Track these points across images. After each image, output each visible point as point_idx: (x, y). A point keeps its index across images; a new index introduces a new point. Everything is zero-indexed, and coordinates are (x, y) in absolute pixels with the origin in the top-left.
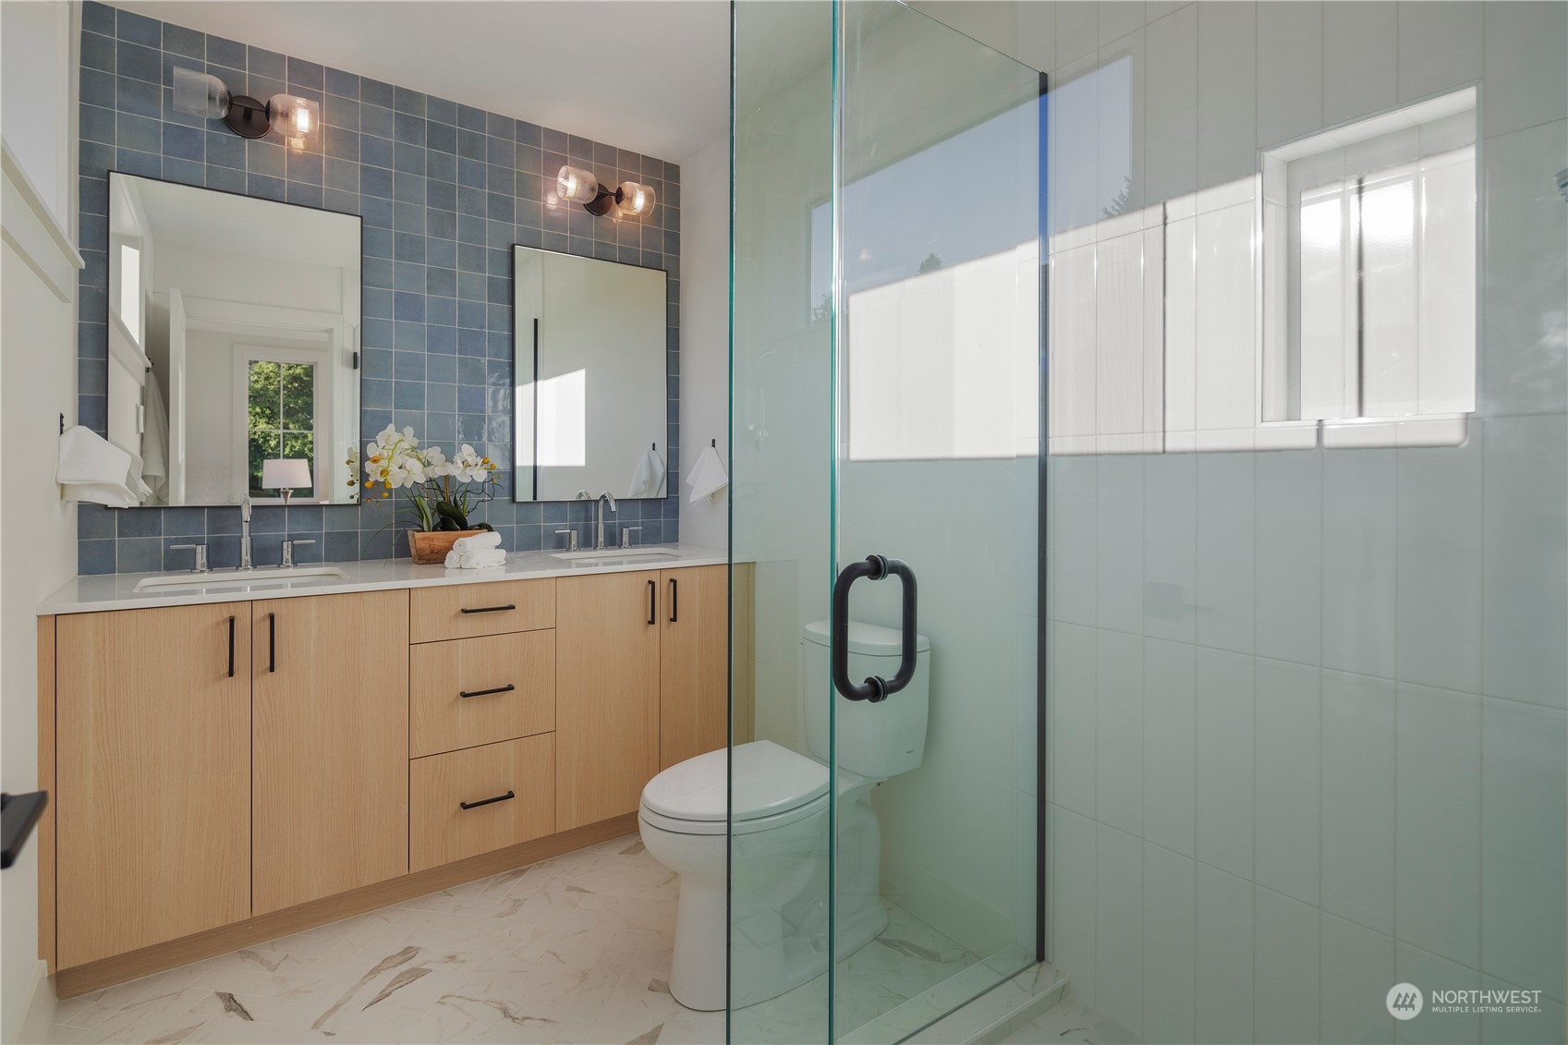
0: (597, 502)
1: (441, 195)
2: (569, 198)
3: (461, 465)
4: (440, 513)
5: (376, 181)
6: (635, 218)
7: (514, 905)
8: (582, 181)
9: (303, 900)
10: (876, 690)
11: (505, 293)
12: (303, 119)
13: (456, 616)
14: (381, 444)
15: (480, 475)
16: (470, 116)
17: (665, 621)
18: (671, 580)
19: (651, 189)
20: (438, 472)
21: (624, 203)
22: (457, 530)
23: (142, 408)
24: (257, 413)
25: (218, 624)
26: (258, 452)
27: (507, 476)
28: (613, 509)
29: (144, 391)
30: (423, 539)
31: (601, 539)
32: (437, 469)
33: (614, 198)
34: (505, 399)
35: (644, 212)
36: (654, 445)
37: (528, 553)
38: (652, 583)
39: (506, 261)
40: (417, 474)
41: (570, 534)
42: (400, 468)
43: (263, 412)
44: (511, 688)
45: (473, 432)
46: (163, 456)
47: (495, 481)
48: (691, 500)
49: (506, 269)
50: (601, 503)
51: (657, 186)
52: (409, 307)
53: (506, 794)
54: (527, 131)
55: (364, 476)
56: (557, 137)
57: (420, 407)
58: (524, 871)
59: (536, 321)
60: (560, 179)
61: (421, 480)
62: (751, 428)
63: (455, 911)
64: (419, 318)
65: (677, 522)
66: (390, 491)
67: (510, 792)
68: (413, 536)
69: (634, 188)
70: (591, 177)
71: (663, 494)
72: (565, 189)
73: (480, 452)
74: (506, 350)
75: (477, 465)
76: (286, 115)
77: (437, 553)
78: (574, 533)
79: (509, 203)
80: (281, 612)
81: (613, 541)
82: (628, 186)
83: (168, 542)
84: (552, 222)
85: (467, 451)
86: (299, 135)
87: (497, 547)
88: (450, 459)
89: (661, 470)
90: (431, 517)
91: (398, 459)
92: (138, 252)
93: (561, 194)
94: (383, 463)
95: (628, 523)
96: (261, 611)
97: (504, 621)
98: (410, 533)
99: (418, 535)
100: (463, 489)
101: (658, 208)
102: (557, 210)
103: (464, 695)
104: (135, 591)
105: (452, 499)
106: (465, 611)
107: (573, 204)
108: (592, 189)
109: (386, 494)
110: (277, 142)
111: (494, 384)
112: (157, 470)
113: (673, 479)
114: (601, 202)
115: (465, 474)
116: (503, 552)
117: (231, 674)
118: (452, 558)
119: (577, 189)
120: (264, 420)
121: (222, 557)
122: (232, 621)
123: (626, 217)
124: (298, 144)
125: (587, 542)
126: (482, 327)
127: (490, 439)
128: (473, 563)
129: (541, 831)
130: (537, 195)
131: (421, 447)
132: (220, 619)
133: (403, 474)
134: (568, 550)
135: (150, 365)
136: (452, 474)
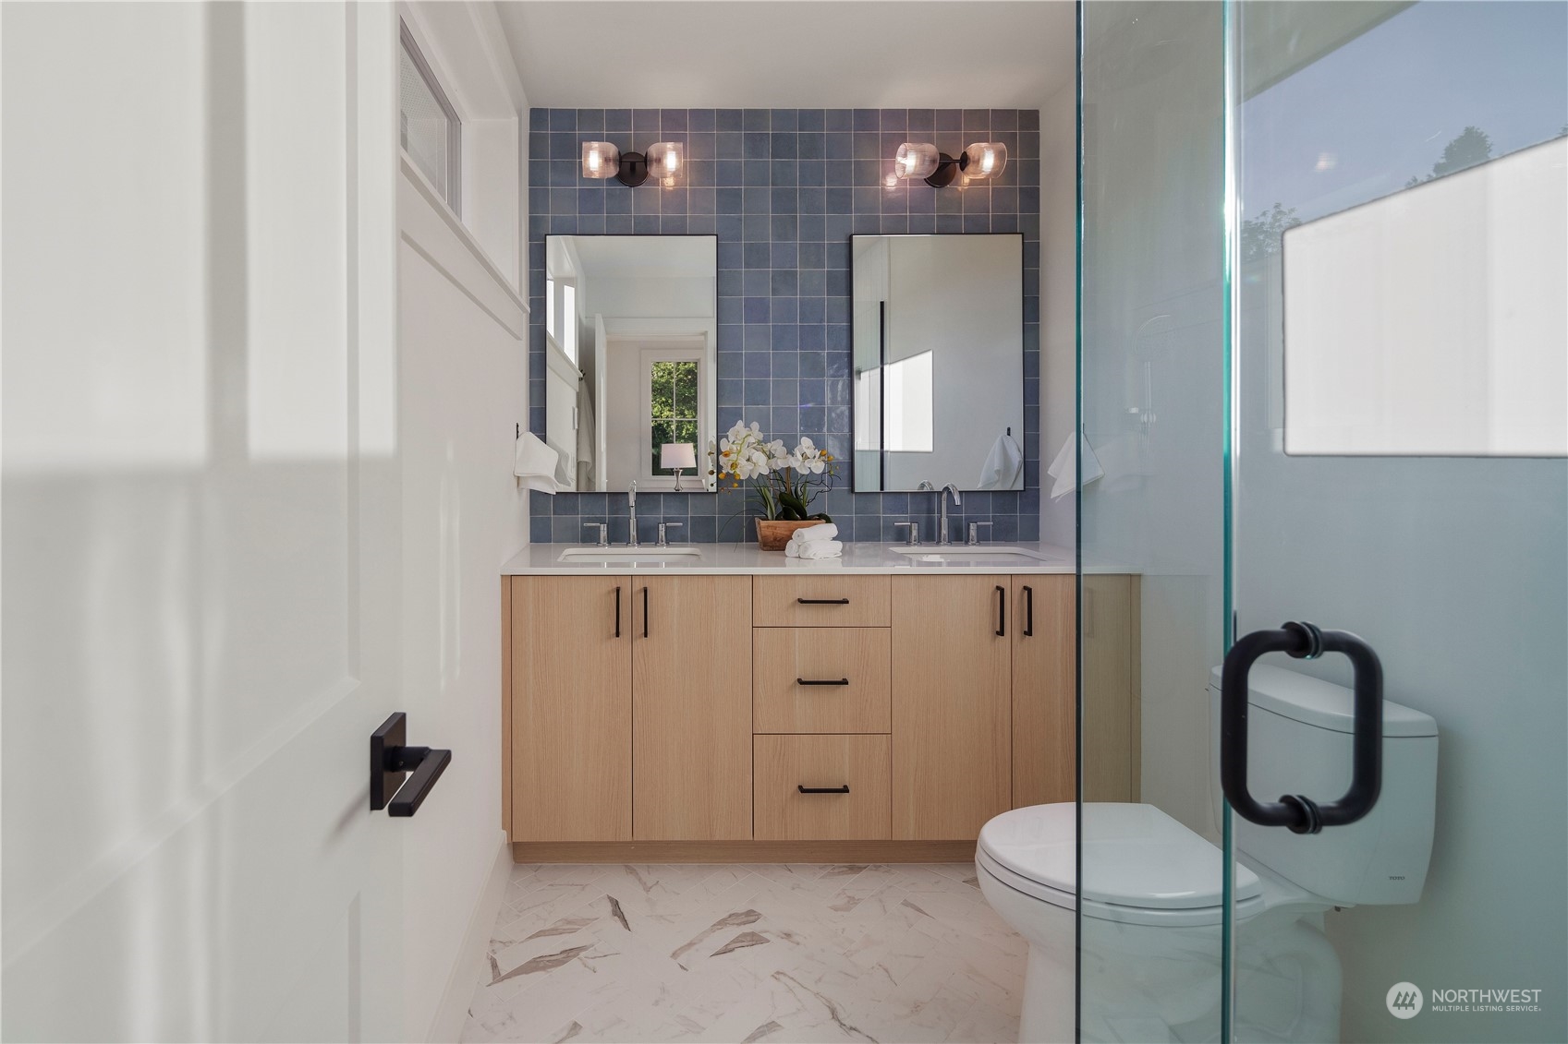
0: (940, 493)
1: (784, 201)
2: (908, 175)
3: (800, 458)
4: (782, 503)
5: (729, 200)
6: (984, 182)
7: (849, 902)
8: (922, 153)
9: (669, 837)
10: (1299, 816)
11: (843, 284)
12: (671, 161)
13: (793, 605)
14: (731, 439)
15: (818, 467)
16: (810, 118)
17: (1017, 634)
18: (1025, 588)
19: (1002, 145)
20: (780, 464)
21: (970, 168)
22: (797, 519)
23: (576, 410)
24: (663, 402)
25: (609, 592)
26: (660, 435)
27: (846, 466)
28: (958, 502)
29: (579, 396)
30: (767, 527)
31: (944, 531)
32: (779, 461)
33: (958, 164)
34: (843, 390)
35: (994, 173)
36: (1009, 429)
37: (867, 544)
38: (1001, 590)
39: (844, 252)
40: (761, 466)
41: (910, 527)
42: (748, 460)
43: (667, 401)
44: (845, 682)
45: (813, 424)
46: (590, 446)
47: (832, 473)
48: (1053, 496)
49: (844, 261)
50: (945, 495)
51: (1010, 140)
52: (757, 311)
53: (841, 787)
54: (865, 118)
55: (719, 468)
56: (895, 115)
57: (766, 402)
58: (860, 869)
59: (882, 303)
60: (899, 159)
61: (766, 472)
62: (1134, 410)
63: (793, 889)
64: (765, 320)
65: (1037, 519)
66: (740, 482)
67: (845, 786)
68: (759, 523)
69: (982, 149)
70: (931, 149)
71: (1019, 486)
72: (904, 167)
73: (818, 444)
74: (845, 342)
75: (815, 457)
76: (659, 161)
77: (779, 541)
78: (915, 526)
79: (847, 194)
80: (654, 587)
81: (959, 536)
82: (974, 149)
83: (584, 520)
84: (892, 204)
85: (806, 444)
86: (669, 174)
87: (834, 539)
88: (790, 452)
89: (1016, 458)
90: (774, 507)
91: (746, 452)
92: (573, 289)
93: (899, 173)
94: (733, 457)
95: (977, 517)
96: (638, 585)
97: (836, 614)
98: (757, 520)
99: (763, 523)
100: (804, 479)
101: (1012, 165)
102: (896, 191)
103: (801, 682)
104: (560, 559)
105: (793, 488)
106: (801, 601)
107: (913, 182)
108: (933, 161)
109: (736, 485)
110: (654, 185)
111: (833, 376)
112: (586, 458)
113: (1032, 468)
114: (943, 171)
115: (804, 466)
116: (839, 545)
117: (618, 635)
118: (791, 547)
119: (916, 167)
120: (668, 408)
121: (617, 536)
122: (618, 590)
123: (973, 182)
124: (670, 182)
125: (930, 536)
126: (822, 320)
127: (829, 430)
128: (810, 553)
129: (877, 834)
130: (876, 179)
131: (766, 440)
132: (610, 589)
133: (749, 466)
134: (909, 543)
135: (582, 375)
136: (792, 466)
